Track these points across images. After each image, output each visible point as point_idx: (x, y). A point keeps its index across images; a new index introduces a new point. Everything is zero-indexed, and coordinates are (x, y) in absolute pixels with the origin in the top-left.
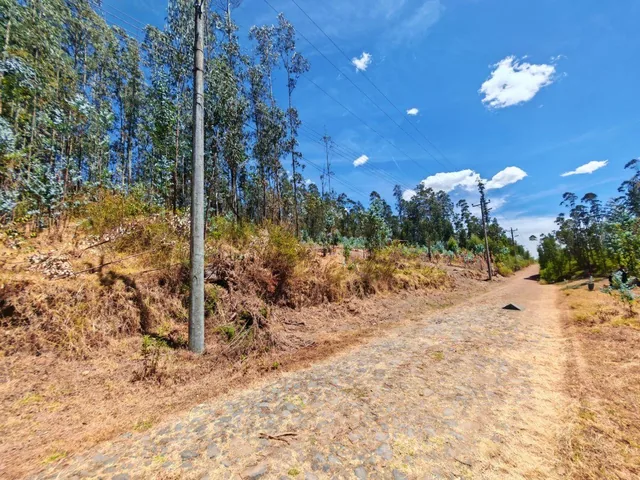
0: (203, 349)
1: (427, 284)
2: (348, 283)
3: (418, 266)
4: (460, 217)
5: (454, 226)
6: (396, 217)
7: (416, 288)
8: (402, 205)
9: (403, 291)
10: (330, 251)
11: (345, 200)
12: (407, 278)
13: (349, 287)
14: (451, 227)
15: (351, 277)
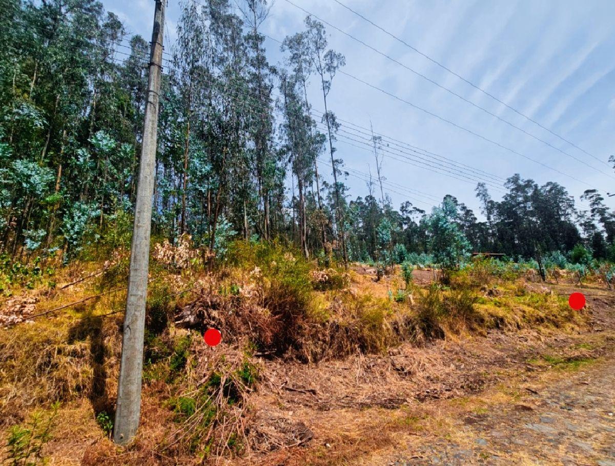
0: (132, 438)
1: (540, 320)
2: (396, 323)
3: (522, 292)
4: (589, 214)
5: (580, 229)
6: (484, 224)
7: (519, 327)
8: (491, 207)
9: (495, 333)
10: (387, 273)
11: (410, 208)
12: (501, 312)
13: (396, 330)
14: (575, 231)
15: (402, 314)
